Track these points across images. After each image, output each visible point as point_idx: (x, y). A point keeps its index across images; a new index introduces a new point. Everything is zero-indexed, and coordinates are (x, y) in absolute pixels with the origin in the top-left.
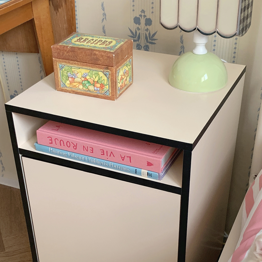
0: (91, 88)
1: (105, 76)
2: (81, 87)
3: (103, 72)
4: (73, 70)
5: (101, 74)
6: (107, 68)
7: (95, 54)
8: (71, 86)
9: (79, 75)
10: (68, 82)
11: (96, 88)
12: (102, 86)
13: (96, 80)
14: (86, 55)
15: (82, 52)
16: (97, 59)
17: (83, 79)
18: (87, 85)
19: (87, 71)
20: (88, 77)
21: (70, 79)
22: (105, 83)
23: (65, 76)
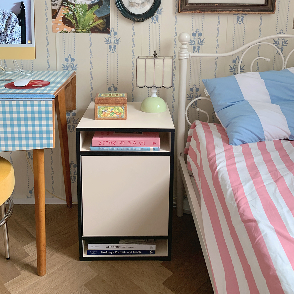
0: (115, 115)
1: (122, 109)
2: (109, 116)
3: (121, 107)
4: (105, 108)
5: (120, 108)
6: (124, 105)
7: (118, 99)
8: (104, 116)
9: (109, 110)
10: (102, 114)
11: (117, 115)
12: (120, 113)
13: (117, 111)
14: (113, 100)
15: (111, 99)
16: (119, 101)
17: (110, 112)
18: (112, 114)
19: (113, 108)
20: (113, 111)
21: (103, 113)
22: (122, 112)
23: (101, 112)
